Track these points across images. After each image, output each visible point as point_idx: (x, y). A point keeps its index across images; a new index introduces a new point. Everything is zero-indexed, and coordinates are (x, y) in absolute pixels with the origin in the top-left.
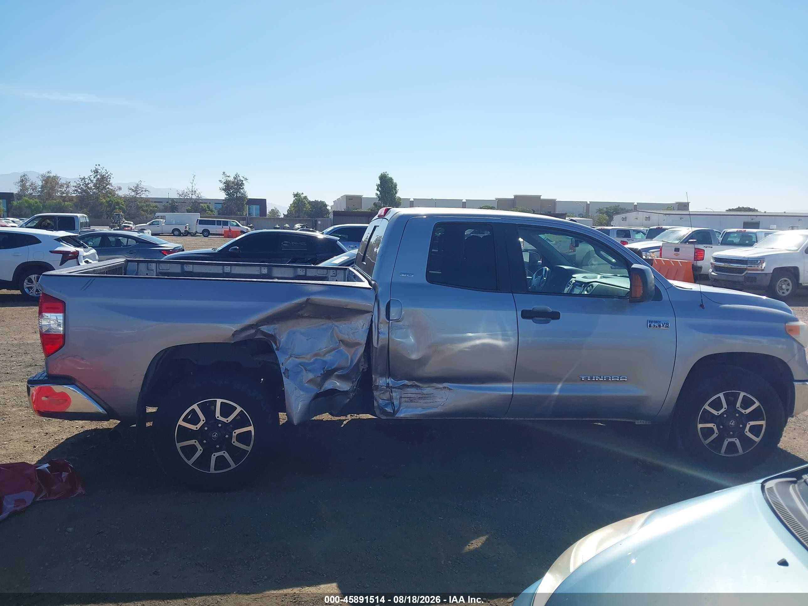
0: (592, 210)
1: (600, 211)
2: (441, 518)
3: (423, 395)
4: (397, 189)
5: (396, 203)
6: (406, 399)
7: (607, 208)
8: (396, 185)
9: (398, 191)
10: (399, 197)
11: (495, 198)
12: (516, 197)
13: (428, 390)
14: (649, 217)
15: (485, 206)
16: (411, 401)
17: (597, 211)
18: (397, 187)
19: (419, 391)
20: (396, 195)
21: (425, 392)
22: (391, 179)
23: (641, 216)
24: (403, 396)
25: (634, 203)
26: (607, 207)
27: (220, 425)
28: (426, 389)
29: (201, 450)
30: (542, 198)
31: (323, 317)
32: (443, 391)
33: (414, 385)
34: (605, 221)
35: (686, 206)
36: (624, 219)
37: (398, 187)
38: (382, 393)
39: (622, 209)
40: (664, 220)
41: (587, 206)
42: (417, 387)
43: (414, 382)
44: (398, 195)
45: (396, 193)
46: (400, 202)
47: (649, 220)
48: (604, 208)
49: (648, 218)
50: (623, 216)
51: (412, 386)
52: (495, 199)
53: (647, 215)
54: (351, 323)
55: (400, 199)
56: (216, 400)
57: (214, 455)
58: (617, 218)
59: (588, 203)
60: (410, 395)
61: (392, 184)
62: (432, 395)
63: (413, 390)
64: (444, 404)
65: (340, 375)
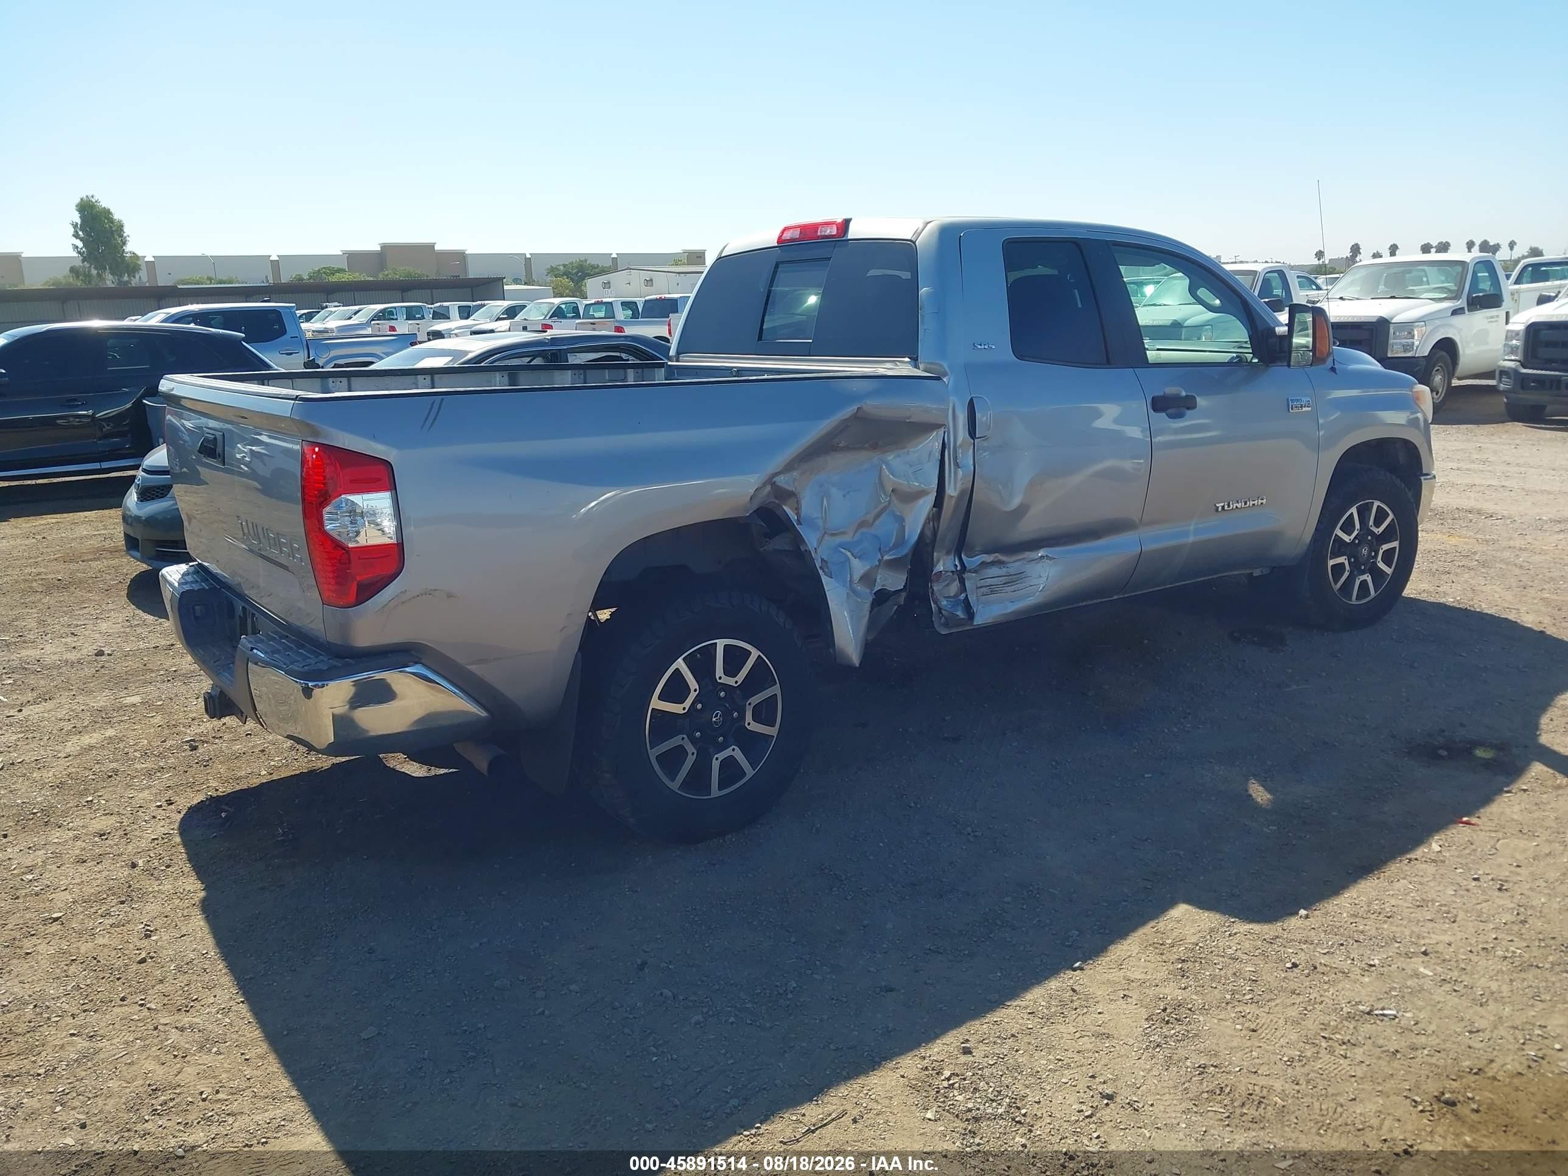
0: (537, 271)
1: (552, 271)
2: (1149, 775)
3: (1010, 577)
4: (125, 235)
5: (128, 266)
6: (984, 590)
7: (564, 266)
8: (121, 227)
9: (128, 239)
10: (134, 253)
11: (342, 251)
12: (385, 247)
13: (1014, 564)
14: (651, 280)
15: (324, 268)
16: (992, 592)
17: (549, 273)
18: (125, 231)
19: (1004, 571)
20: (124, 248)
21: (1012, 571)
22: (107, 213)
23: (637, 278)
24: (979, 586)
25: (611, 254)
26: (565, 263)
27: (722, 694)
28: (1012, 565)
29: (693, 754)
30: (437, 248)
31: (867, 445)
32: (1040, 565)
33: (996, 562)
34: (568, 291)
35: (700, 257)
36: (607, 285)
37: (127, 231)
38: (946, 586)
39: (593, 267)
40: (678, 284)
41: (527, 262)
42: (999, 563)
43: (996, 554)
44: (129, 248)
45: (124, 243)
46: (136, 263)
47: (652, 285)
48: (559, 266)
49: (649, 282)
50: (604, 278)
51: (993, 563)
52: (341, 253)
53: (647, 275)
54: (908, 453)
55: (135, 256)
56: (716, 643)
57: (717, 759)
58: (592, 285)
59: (528, 256)
60: (989, 581)
61: (112, 223)
62: (1023, 576)
63: (994, 571)
64: (1043, 588)
65: (895, 559)
